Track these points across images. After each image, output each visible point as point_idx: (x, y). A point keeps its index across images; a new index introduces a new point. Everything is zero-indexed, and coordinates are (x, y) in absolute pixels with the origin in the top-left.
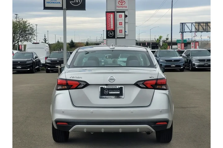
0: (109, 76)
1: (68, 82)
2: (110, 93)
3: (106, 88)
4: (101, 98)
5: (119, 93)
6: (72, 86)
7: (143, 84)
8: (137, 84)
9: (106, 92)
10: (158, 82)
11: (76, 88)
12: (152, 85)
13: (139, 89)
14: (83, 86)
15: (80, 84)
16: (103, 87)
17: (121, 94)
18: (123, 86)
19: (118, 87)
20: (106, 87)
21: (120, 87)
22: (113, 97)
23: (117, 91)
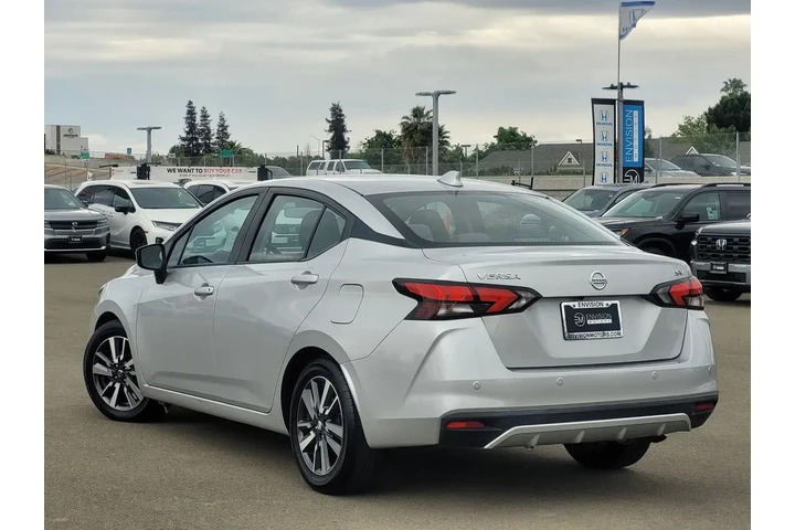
0: (590, 273)
1: (480, 292)
2: (588, 322)
3: (577, 307)
4: (569, 338)
5: (610, 321)
6: (493, 303)
7: (668, 293)
8: (653, 298)
9: (579, 320)
11: (506, 311)
12: (683, 298)
13: (657, 310)
14: (524, 302)
15: (519, 298)
16: (571, 304)
17: (615, 326)
18: (617, 302)
19: (606, 304)
20: (576, 305)
21: (610, 303)
22: (598, 334)
23: (606, 317)
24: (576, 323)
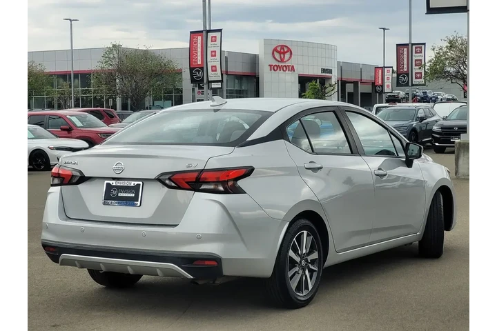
2: (119, 195)
3: (114, 184)
4: (104, 204)
5: (133, 195)
6: (64, 179)
7: (170, 179)
8: (159, 180)
9: (114, 193)
10: (204, 175)
11: (69, 183)
12: (187, 183)
14: (77, 179)
16: (111, 182)
17: (136, 199)
18: (141, 183)
19: (132, 184)
20: (114, 183)
21: (136, 183)
23: (131, 192)
24: (111, 195)
